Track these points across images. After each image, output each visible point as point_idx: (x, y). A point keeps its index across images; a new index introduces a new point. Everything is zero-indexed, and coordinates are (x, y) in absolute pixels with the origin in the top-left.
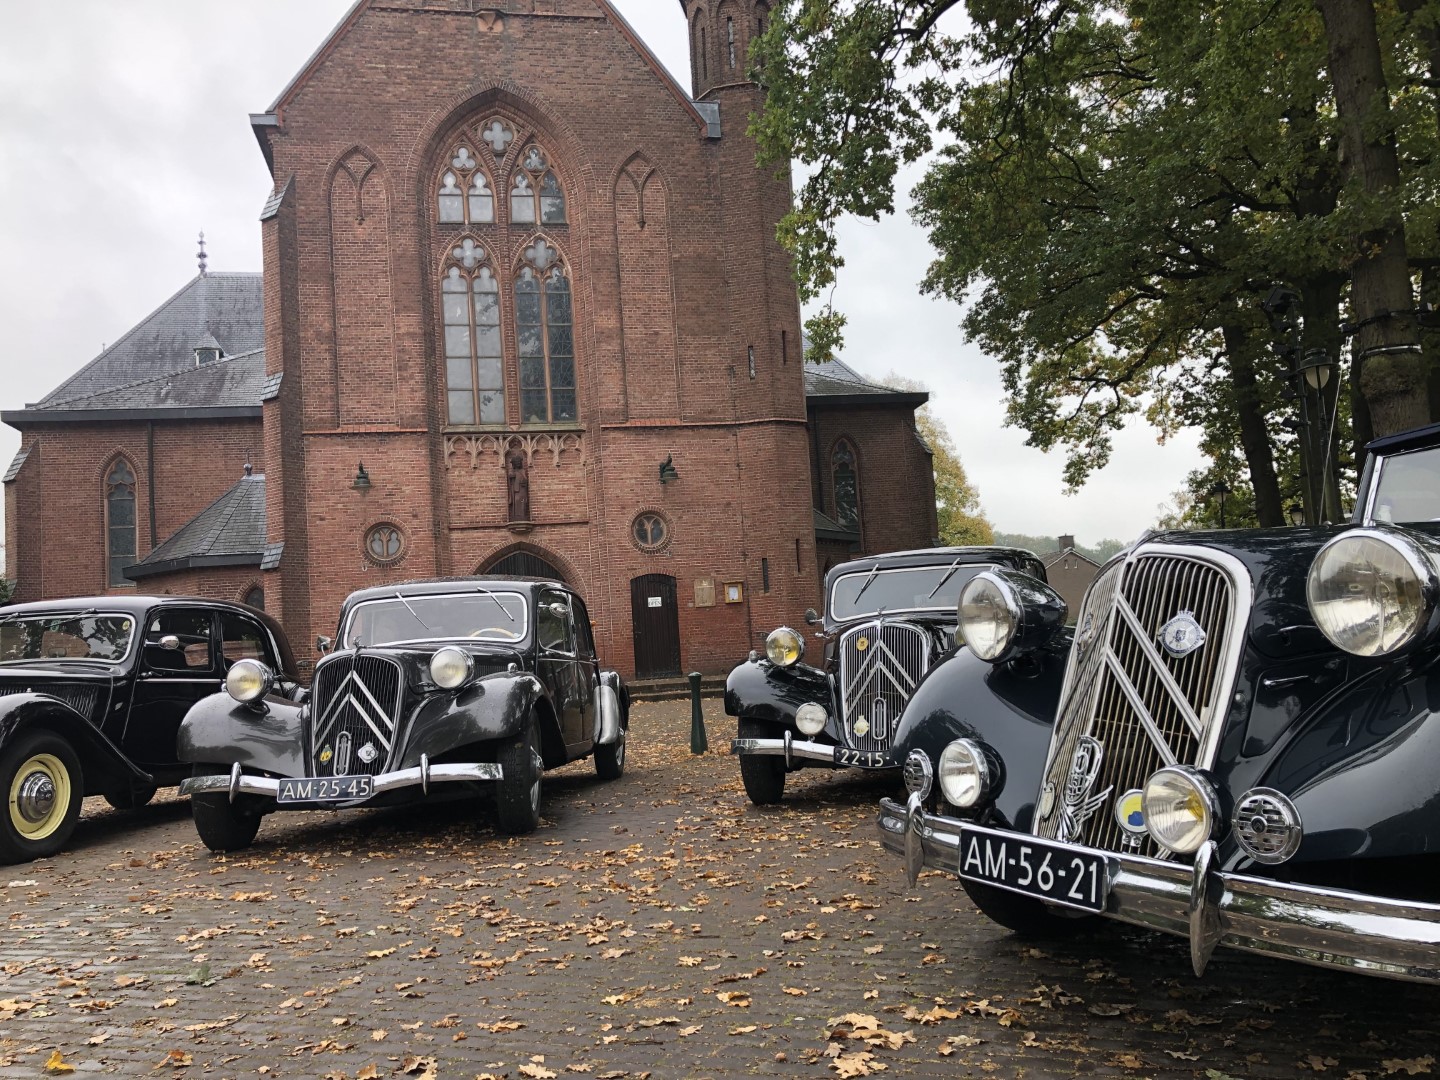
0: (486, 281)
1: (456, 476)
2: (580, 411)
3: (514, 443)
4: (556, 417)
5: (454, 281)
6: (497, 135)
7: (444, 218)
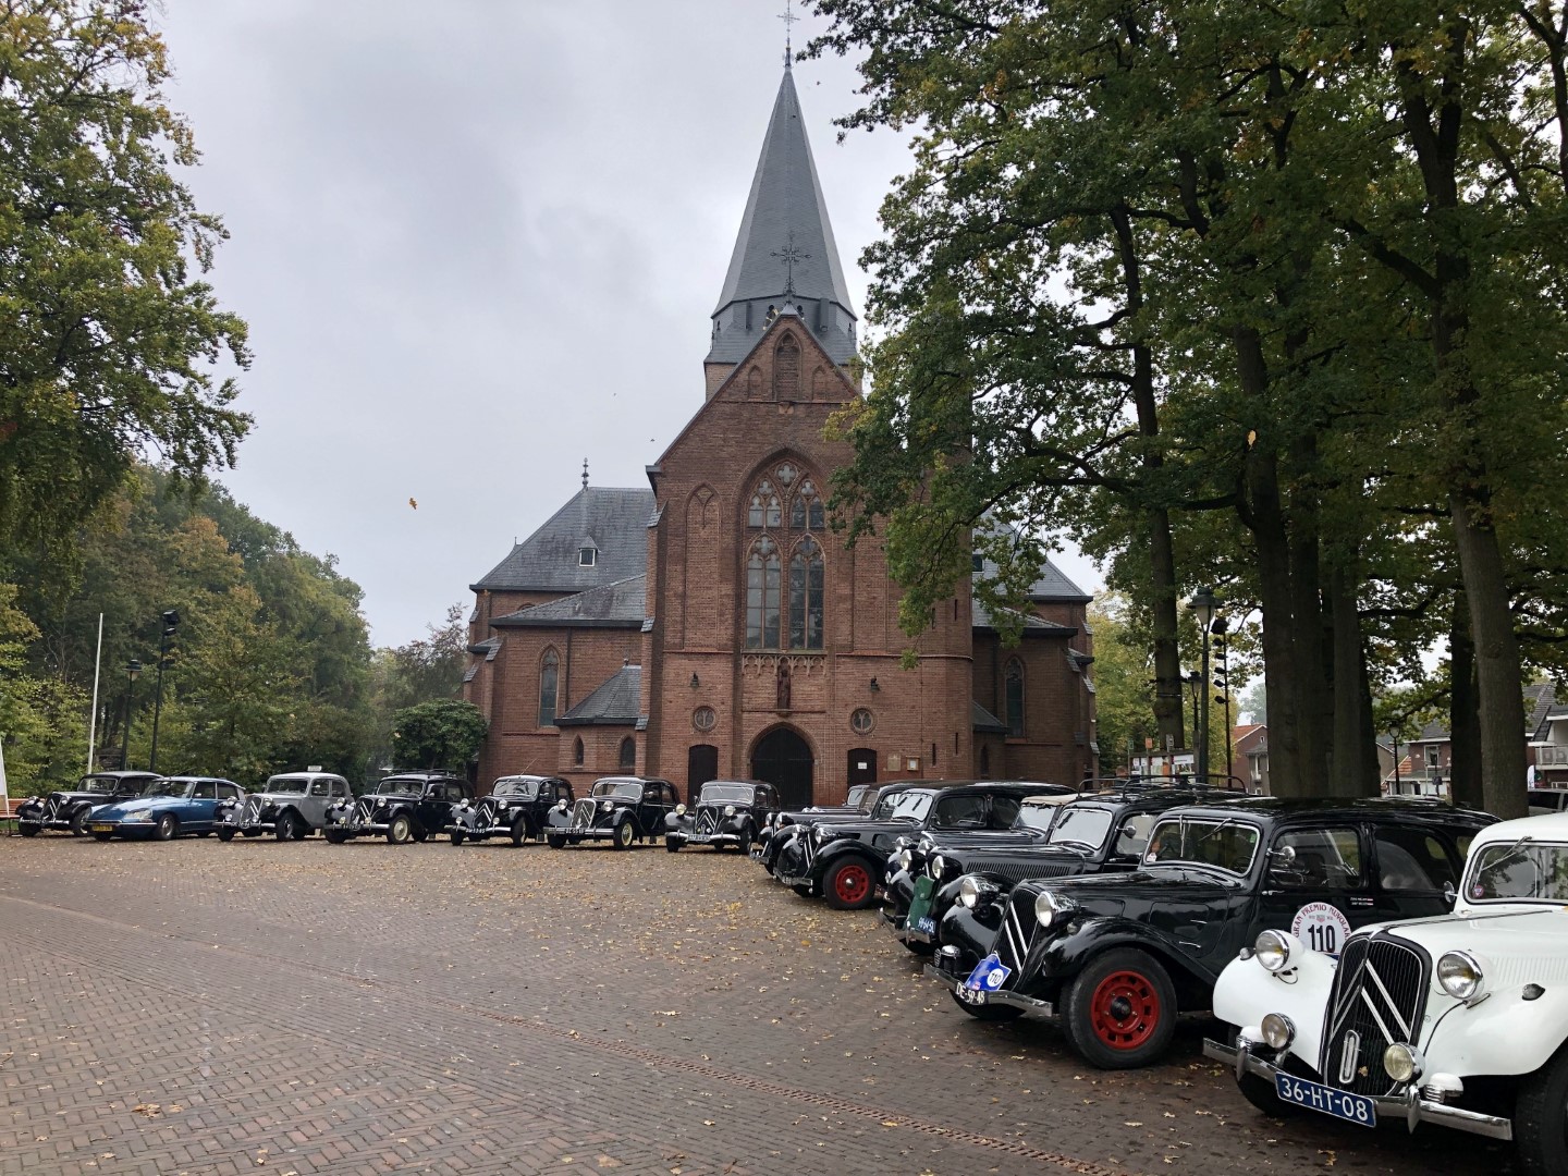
0: (774, 562)
1: (749, 679)
2: (825, 643)
3: (784, 660)
4: (809, 646)
5: (755, 562)
6: (786, 473)
7: (751, 524)
